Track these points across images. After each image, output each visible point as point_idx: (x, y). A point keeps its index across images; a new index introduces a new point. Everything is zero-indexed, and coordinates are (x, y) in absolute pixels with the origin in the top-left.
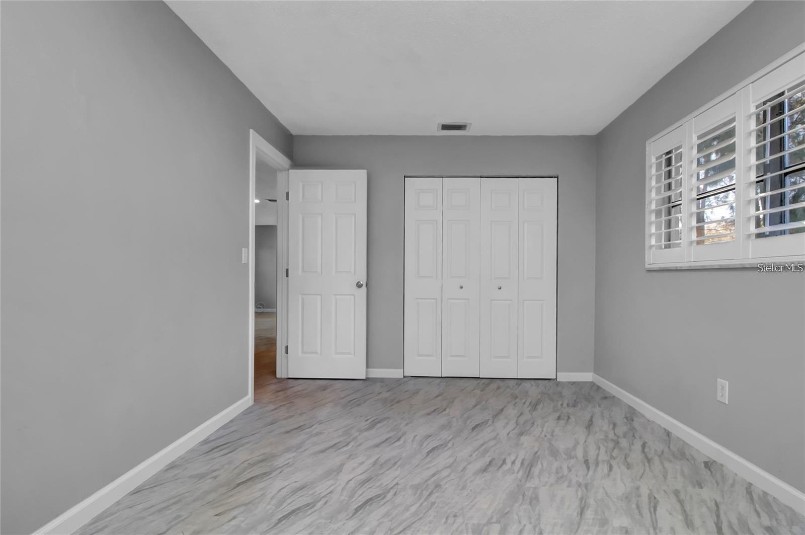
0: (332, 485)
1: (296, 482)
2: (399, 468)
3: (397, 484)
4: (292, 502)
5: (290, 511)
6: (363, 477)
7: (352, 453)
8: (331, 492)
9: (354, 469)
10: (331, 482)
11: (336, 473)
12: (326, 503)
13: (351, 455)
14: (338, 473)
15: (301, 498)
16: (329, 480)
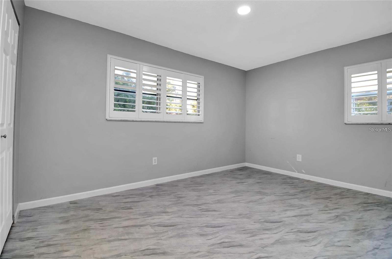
0: (285, 235)
1: (306, 246)
2: (245, 227)
3: (255, 222)
4: (309, 237)
5: (310, 233)
6: (267, 232)
7: (262, 248)
8: (287, 233)
9: (268, 238)
10: (286, 237)
11: (280, 241)
12: (292, 229)
13: (263, 248)
14: (279, 240)
15: (304, 237)
16: (286, 239)
